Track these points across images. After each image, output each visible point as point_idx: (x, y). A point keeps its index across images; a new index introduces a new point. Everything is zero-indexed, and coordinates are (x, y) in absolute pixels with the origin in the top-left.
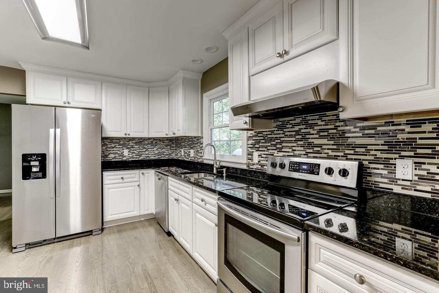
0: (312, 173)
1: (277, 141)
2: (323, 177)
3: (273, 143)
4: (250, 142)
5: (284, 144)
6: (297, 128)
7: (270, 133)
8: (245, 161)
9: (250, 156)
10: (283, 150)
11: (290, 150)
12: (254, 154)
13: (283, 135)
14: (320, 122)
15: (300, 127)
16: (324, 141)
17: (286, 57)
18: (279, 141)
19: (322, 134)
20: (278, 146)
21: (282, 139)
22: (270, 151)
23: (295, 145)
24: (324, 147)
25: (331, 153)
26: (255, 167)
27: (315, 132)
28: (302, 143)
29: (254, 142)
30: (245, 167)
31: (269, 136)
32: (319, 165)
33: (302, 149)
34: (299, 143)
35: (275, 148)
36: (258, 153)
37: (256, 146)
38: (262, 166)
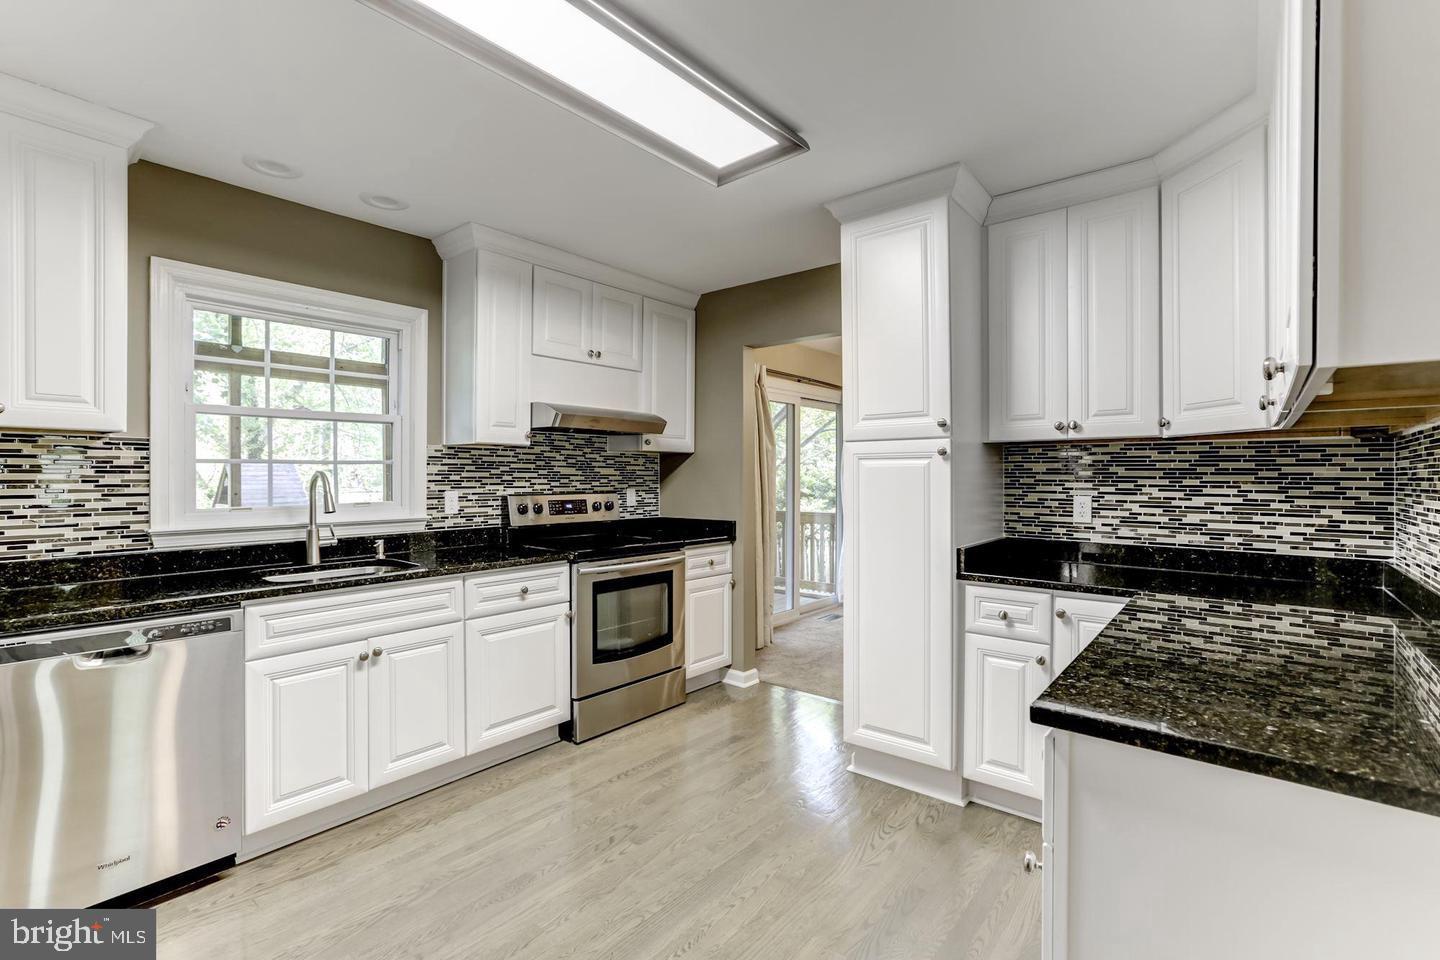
0: (580, 512)
1: (502, 468)
2: (592, 516)
3: (493, 471)
4: (435, 469)
5: (515, 475)
7: (488, 453)
8: (423, 514)
9: (435, 502)
10: (515, 484)
11: (528, 484)
12: (447, 495)
13: (515, 460)
14: (567, 445)
15: (542, 448)
16: (572, 471)
18: (507, 469)
19: (569, 461)
20: (505, 478)
21: (513, 466)
22: (488, 487)
23: (535, 475)
24: (572, 478)
25: (579, 486)
26: (449, 523)
27: (562, 458)
28: (545, 472)
29: (446, 468)
30: (421, 528)
31: (485, 459)
32: (585, 501)
33: (546, 481)
34: (541, 472)
35: (499, 481)
36: (457, 493)
37: (452, 478)
38: (469, 518)
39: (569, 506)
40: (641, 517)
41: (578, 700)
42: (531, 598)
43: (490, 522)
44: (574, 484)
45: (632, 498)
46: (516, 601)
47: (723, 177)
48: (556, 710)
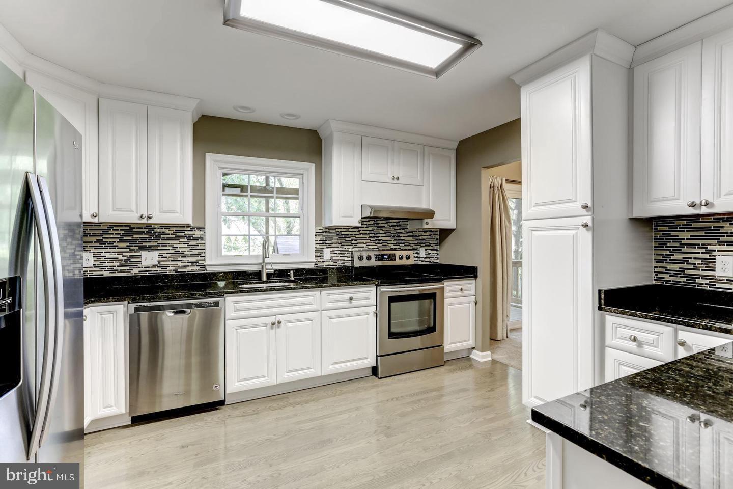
0: (392, 260)
1: (352, 238)
2: (398, 262)
3: (347, 239)
4: (319, 238)
5: (358, 241)
6: (370, 228)
7: (344, 230)
8: (314, 260)
9: (319, 253)
10: (358, 245)
11: (365, 245)
12: (325, 250)
13: (359, 233)
14: (386, 226)
15: (372, 227)
16: (389, 239)
17: (396, 181)
18: (354, 238)
19: (387, 234)
20: (353, 242)
21: (357, 236)
22: (344, 247)
23: (369, 241)
24: (389, 242)
25: (393, 246)
26: (326, 264)
27: (384, 232)
28: (374, 239)
29: (324, 238)
30: (312, 266)
31: (343, 233)
32: (395, 254)
33: (374, 244)
34: (372, 239)
35: (350, 244)
36: (329, 250)
37: (327, 242)
38: (336, 261)
39: (386, 257)
40: (428, 263)
41: (380, 356)
42: (355, 303)
43: (346, 264)
44: (390, 245)
45: (422, 253)
46: (347, 304)
47: (438, 73)
48: (368, 360)
